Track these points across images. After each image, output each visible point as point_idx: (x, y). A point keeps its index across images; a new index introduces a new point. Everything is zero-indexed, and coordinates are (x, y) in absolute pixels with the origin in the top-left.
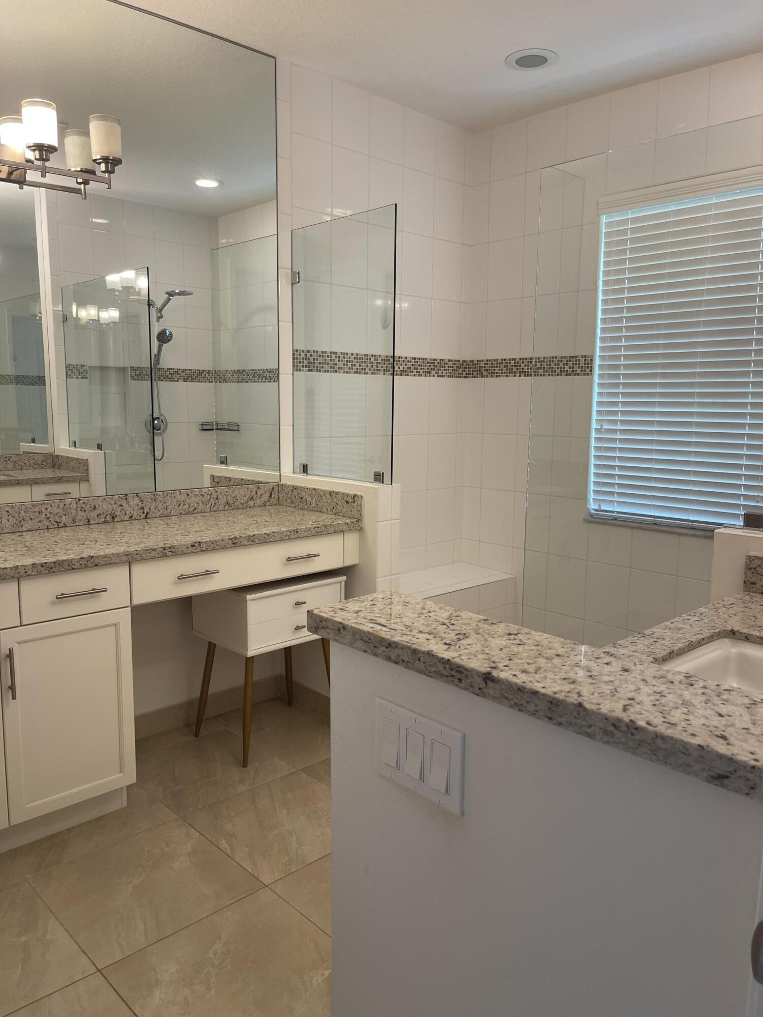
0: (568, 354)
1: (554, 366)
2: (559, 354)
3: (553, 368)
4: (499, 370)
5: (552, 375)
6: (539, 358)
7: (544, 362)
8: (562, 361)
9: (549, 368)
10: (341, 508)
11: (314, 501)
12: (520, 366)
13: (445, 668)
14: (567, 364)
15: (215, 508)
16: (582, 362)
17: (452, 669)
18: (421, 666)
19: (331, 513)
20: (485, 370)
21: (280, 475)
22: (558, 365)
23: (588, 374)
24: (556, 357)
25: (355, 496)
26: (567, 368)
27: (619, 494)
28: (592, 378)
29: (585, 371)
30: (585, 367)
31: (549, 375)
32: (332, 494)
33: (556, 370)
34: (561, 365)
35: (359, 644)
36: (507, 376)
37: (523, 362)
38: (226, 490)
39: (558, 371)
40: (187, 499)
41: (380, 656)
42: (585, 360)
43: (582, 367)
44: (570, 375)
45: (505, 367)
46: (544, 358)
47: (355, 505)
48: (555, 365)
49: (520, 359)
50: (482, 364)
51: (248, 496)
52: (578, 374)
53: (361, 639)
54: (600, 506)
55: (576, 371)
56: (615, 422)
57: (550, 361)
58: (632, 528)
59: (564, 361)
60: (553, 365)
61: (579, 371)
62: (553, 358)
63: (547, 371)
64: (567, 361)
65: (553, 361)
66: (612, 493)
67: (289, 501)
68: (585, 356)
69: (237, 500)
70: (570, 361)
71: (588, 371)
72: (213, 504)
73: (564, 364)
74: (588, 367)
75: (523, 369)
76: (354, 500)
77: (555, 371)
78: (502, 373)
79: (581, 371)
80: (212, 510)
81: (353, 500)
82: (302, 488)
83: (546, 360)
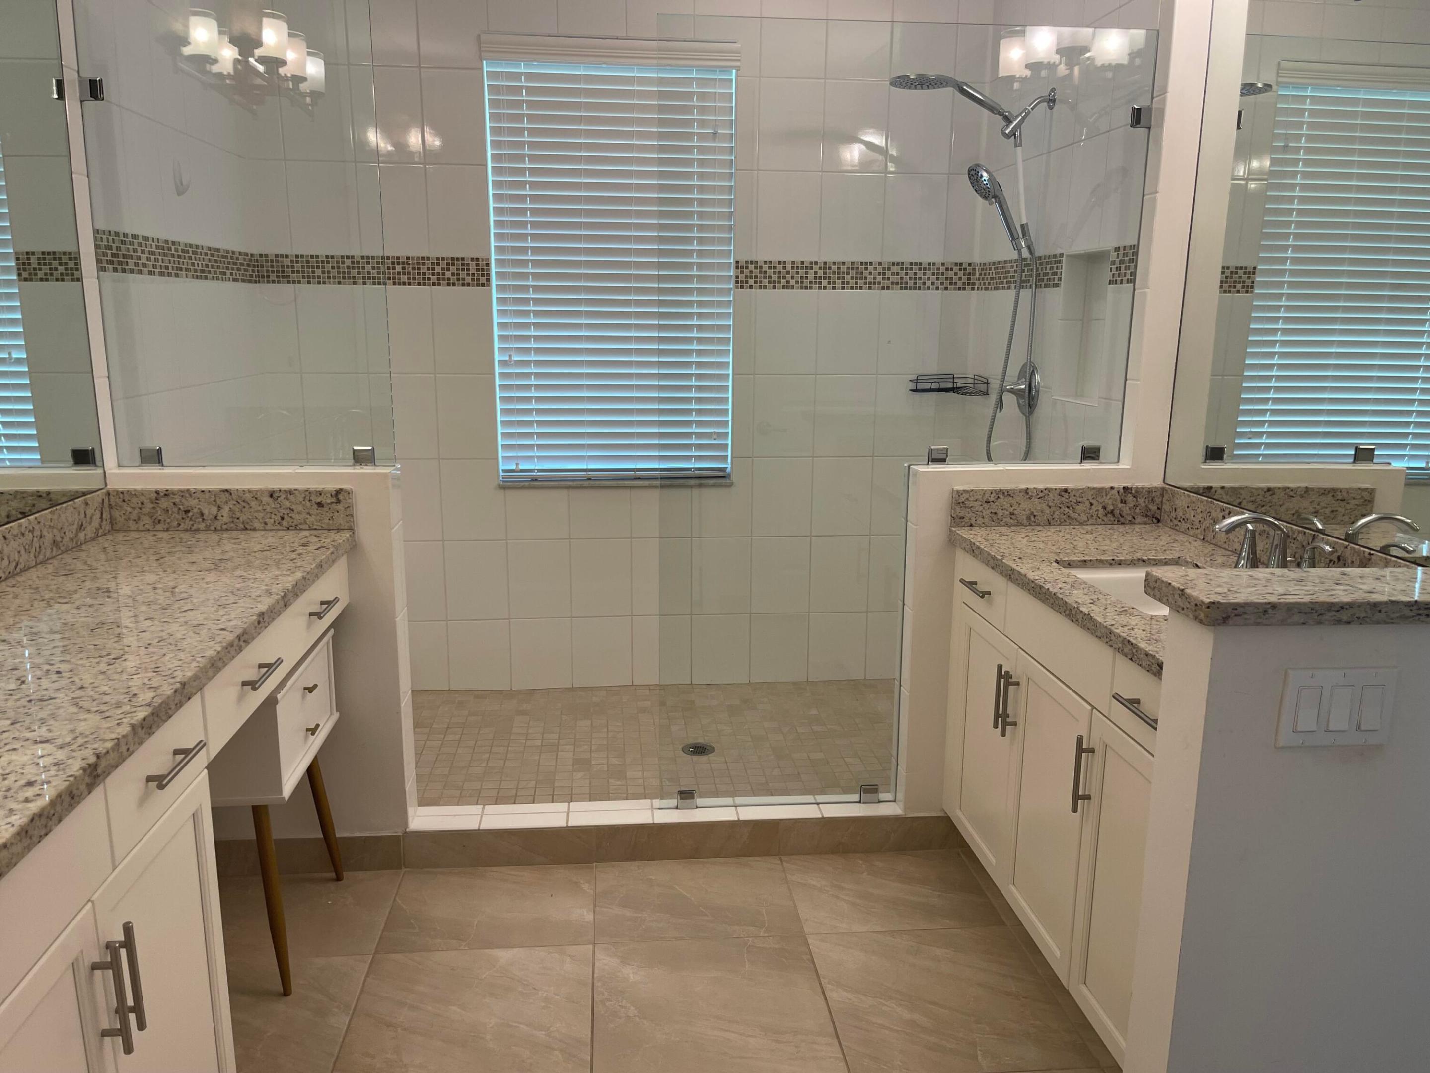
0: (449, 254)
1: (425, 271)
2: (435, 253)
3: (424, 274)
4: (323, 272)
5: (424, 284)
6: (398, 258)
7: (408, 264)
8: (438, 264)
9: (419, 274)
10: (304, 515)
11: (225, 511)
12: (364, 268)
13: (1411, 610)
14: (448, 270)
15: (41, 557)
16: (472, 267)
17: (1419, 609)
18: (1382, 616)
19: (278, 527)
20: (293, 272)
21: (105, 473)
22: (434, 269)
23: (483, 285)
24: (428, 259)
25: (338, 492)
26: (448, 274)
27: (540, 446)
28: (491, 290)
29: (478, 279)
30: (478, 275)
31: (419, 284)
32: (276, 495)
33: (431, 276)
34: (438, 269)
35: (1297, 618)
36: (339, 283)
37: (368, 263)
38: (50, 516)
39: (434, 279)
40: (5, 546)
41: (1327, 623)
42: (477, 265)
43: (473, 274)
44: (454, 284)
45: (333, 267)
46: (408, 258)
47: (340, 507)
48: (428, 269)
49: (363, 257)
50: (287, 262)
51: (76, 522)
52: (468, 285)
53: (1300, 612)
54: (517, 465)
55: (464, 279)
56: (527, 351)
57: (418, 263)
58: (569, 488)
59: (443, 264)
60: (423, 269)
61: (468, 279)
62: (423, 258)
63: (414, 278)
64: (448, 264)
65: (423, 264)
66: (530, 447)
67: (147, 520)
68: (477, 259)
69: (65, 533)
70: (453, 265)
71: (483, 280)
72: (38, 550)
73: (443, 269)
74: (483, 275)
75: (369, 273)
76: (338, 499)
77: (429, 279)
78: (329, 277)
79: (473, 280)
80: (38, 562)
81: (334, 500)
82: (187, 493)
83: (410, 262)
